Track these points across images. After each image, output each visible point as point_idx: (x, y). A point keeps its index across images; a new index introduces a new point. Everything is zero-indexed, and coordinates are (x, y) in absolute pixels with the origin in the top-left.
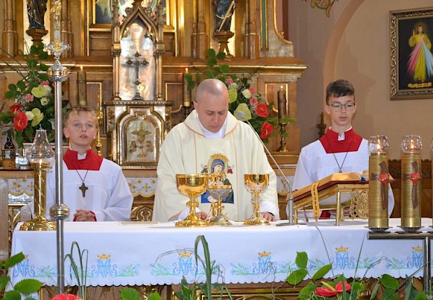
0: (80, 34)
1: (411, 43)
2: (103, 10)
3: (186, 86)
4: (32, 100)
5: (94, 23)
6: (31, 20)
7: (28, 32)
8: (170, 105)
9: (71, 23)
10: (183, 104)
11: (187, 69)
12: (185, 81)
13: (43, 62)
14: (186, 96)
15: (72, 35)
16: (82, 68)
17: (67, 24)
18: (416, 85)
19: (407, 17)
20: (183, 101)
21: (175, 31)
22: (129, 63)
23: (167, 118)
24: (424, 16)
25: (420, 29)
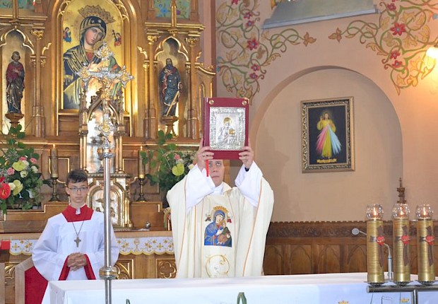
0: (51, 117)
1: (319, 127)
2: (70, 98)
3: (141, 161)
4: (13, 173)
5: (62, 108)
6: (10, 106)
7: (7, 116)
8: (129, 177)
9: (43, 109)
10: (138, 176)
11: (141, 147)
12: (141, 157)
13: (21, 141)
14: (141, 169)
15: (45, 118)
16: (54, 146)
17: (40, 109)
18: (324, 161)
19: (315, 106)
20: (139, 174)
21: (130, 116)
22: (94, 142)
23: (127, 188)
24: (329, 105)
25: (327, 116)
